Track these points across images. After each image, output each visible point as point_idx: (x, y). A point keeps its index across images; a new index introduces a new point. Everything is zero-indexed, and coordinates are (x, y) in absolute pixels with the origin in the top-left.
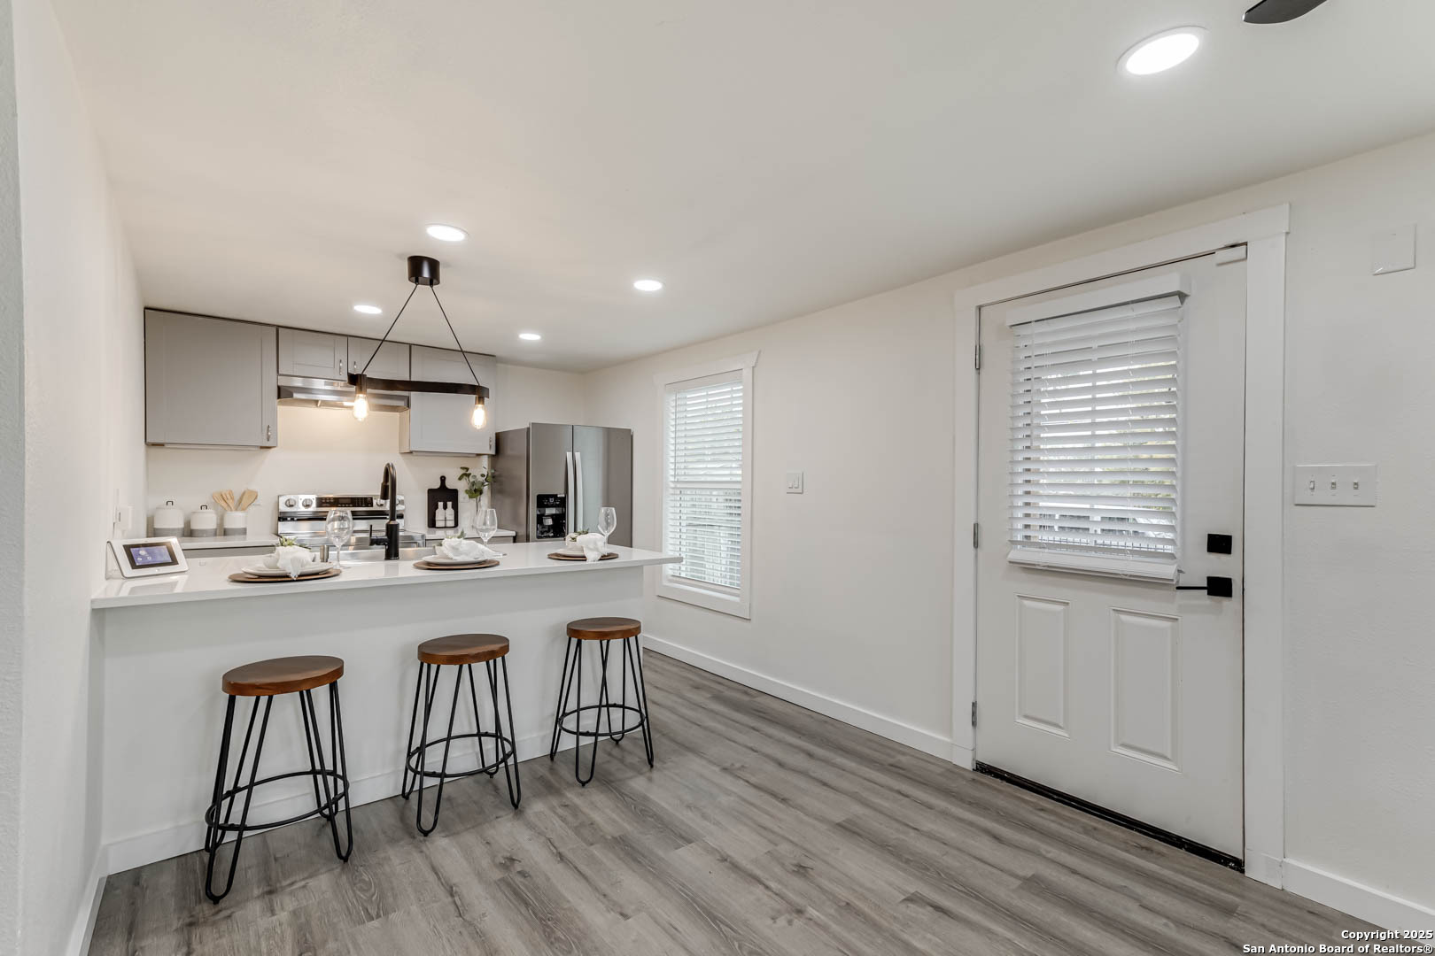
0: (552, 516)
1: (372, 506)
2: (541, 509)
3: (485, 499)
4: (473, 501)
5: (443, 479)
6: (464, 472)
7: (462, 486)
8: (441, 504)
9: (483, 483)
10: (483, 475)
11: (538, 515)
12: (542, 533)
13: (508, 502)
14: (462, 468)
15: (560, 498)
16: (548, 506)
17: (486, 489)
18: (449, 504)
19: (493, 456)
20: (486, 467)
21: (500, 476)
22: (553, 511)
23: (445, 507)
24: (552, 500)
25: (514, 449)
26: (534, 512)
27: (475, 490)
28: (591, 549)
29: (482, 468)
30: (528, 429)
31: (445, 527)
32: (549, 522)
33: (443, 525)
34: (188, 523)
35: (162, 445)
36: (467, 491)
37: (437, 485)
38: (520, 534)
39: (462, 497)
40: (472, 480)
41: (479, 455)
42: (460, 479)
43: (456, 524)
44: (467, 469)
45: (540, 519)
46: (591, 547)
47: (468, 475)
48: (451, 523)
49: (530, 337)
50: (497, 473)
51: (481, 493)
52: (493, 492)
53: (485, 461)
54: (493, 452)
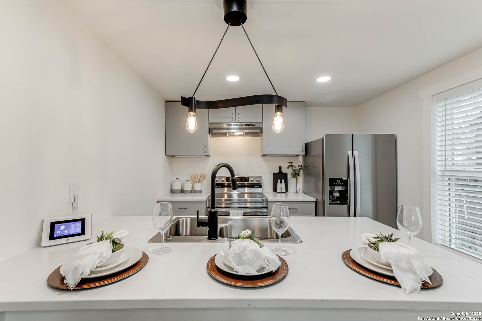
0: (339, 191)
1: (248, 181)
2: (332, 187)
3: (301, 178)
4: (295, 180)
5: (280, 168)
6: (290, 164)
7: (289, 172)
8: (279, 181)
9: (299, 170)
10: (299, 166)
11: (330, 191)
12: (333, 201)
13: (313, 180)
14: (289, 162)
15: (344, 180)
16: (336, 186)
17: (301, 173)
18: (283, 181)
19: (304, 155)
20: (301, 162)
21: (308, 166)
22: (340, 188)
23: (281, 182)
24: (339, 182)
25: (316, 151)
26: (327, 188)
27: (296, 174)
28: (404, 270)
29: (299, 162)
30: (323, 138)
31: (281, 192)
32: (337, 195)
33: (280, 191)
34: (183, 188)
35: (174, 156)
36: (291, 174)
37: (277, 171)
38: (319, 200)
39: (289, 177)
40: (294, 168)
41: (297, 155)
42: (288, 168)
43: (287, 191)
44: (291, 163)
45: (331, 193)
46: (404, 265)
47: (292, 166)
48: (284, 190)
49: (324, 79)
50: (306, 165)
51: (299, 175)
52: (305, 175)
53: (301, 159)
54: (304, 153)
